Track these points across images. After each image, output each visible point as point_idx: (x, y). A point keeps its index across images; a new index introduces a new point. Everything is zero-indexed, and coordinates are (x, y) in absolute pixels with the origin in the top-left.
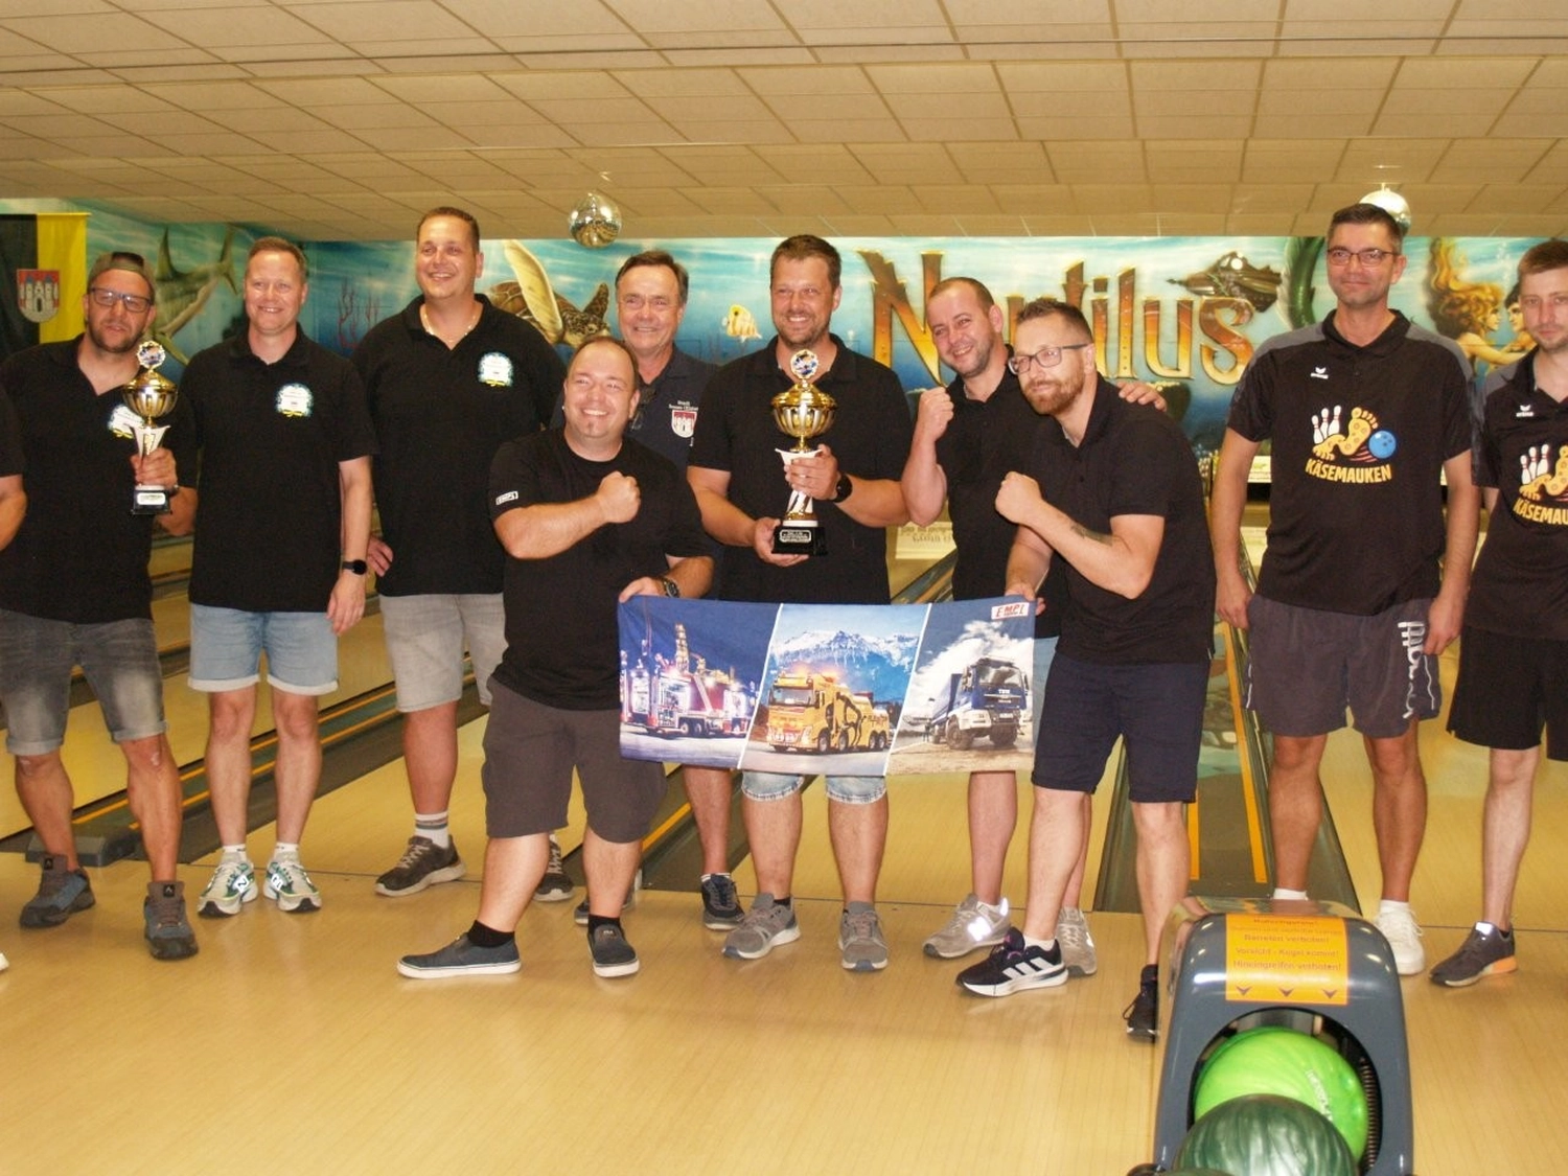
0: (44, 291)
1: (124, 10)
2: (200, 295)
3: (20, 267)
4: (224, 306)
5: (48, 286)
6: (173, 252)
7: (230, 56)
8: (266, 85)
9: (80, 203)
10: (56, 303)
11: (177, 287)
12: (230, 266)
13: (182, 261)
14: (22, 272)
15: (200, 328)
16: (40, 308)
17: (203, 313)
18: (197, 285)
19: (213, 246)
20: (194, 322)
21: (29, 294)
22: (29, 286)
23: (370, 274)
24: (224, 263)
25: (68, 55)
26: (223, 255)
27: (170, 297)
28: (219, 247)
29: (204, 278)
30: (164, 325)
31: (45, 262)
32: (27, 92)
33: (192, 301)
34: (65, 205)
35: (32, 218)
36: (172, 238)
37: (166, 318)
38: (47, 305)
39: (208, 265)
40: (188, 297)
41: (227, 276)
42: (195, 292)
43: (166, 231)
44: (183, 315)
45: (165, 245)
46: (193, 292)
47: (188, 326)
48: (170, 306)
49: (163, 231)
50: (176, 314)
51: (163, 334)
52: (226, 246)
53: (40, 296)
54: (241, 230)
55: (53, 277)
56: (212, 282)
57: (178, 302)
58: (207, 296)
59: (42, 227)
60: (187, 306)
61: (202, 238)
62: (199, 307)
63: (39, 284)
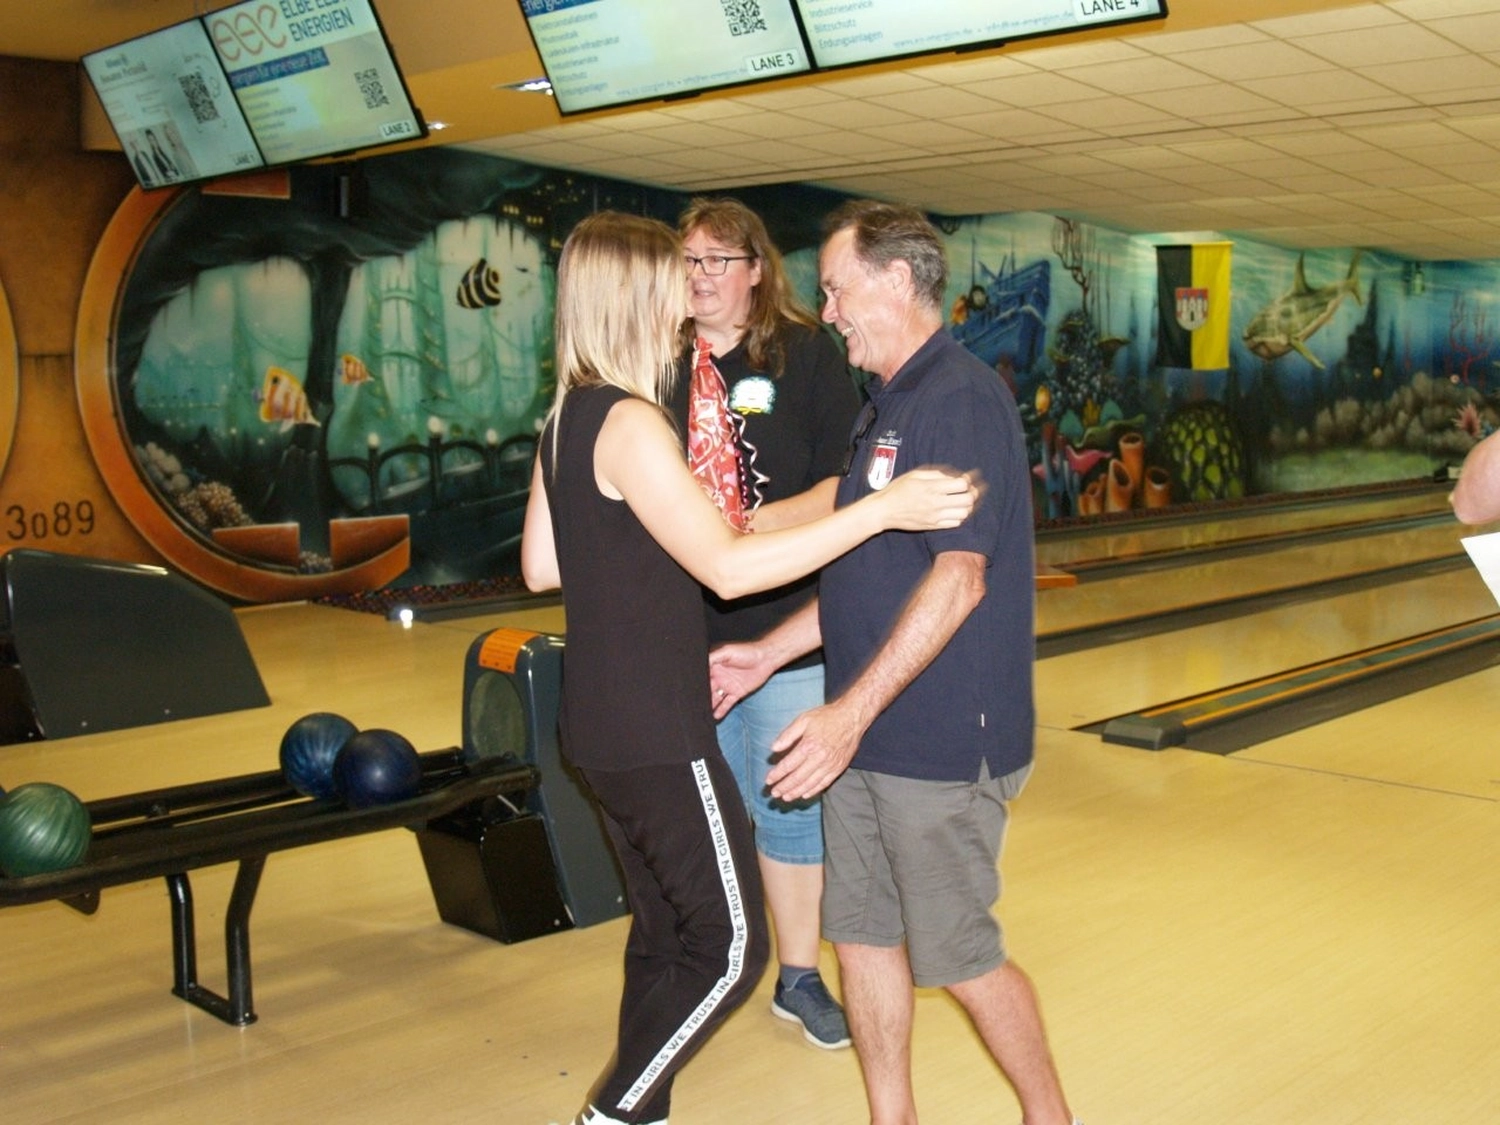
0: (1197, 305)
1: (1224, 81)
2: (1330, 307)
3: (1179, 285)
4: (1350, 316)
5: (1200, 301)
6: (1307, 272)
7: (1314, 111)
8: (1356, 133)
9: (1230, 235)
10: (1205, 314)
11: (1310, 301)
12: (1356, 284)
13: (1315, 279)
14: (1180, 290)
15: (1328, 334)
16: (1192, 318)
17: (1332, 322)
18: (1326, 299)
19: (1342, 267)
20: (1323, 330)
21: (1185, 308)
22: (1185, 301)
23: (1479, 288)
24: (1352, 281)
25: (1187, 119)
26: (1350, 274)
27: (1304, 309)
28: (1347, 267)
29: (1333, 293)
30: (1298, 331)
31: (1198, 281)
32: (1168, 149)
33: (1323, 311)
34: (1218, 236)
35: (1187, 248)
36: (1307, 260)
37: (1300, 325)
38: (1199, 316)
39: (1338, 282)
40: (1317, 310)
41: (1354, 290)
42: (1326, 304)
43: (1302, 255)
44: (1314, 323)
45: (1301, 267)
46: (1323, 305)
47: (1319, 332)
48: (1303, 317)
49: (1298, 256)
50: (1308, 323)
51: (1297, 339)
52: (1353, 265)
53: (1193, 309)
54: (1369, 254)
55: (1203, 294)
56: (1341, 296)
57: (1310, 313)
58: (1335, 308)
59: (1196, 255)
60: (1317, 316)
61: (1332, 259)
62: (1328, 318)
63: (1192, 301)
